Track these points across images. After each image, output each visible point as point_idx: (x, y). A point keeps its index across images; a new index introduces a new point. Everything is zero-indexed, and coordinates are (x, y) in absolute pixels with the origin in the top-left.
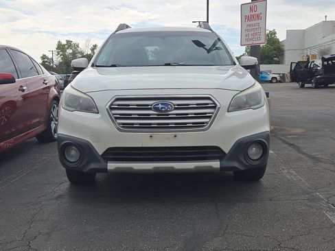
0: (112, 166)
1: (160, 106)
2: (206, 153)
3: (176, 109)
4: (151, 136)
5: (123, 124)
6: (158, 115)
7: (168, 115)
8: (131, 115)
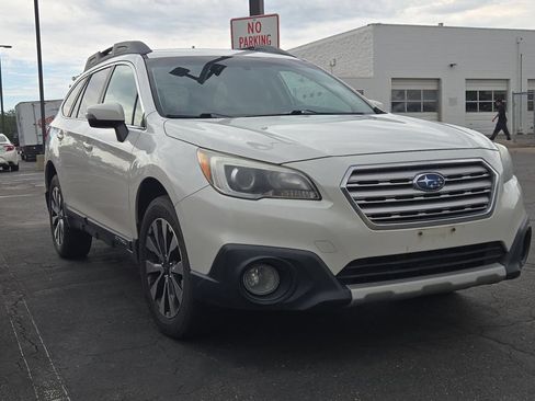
0: (359, 292)
1: (426, 180)
2: (482, 254)
3: (448, 183)
4: (421, 234)
5: (373, 216)
6: (425, 196)
7: (439, 194)
8: (384, 198)
